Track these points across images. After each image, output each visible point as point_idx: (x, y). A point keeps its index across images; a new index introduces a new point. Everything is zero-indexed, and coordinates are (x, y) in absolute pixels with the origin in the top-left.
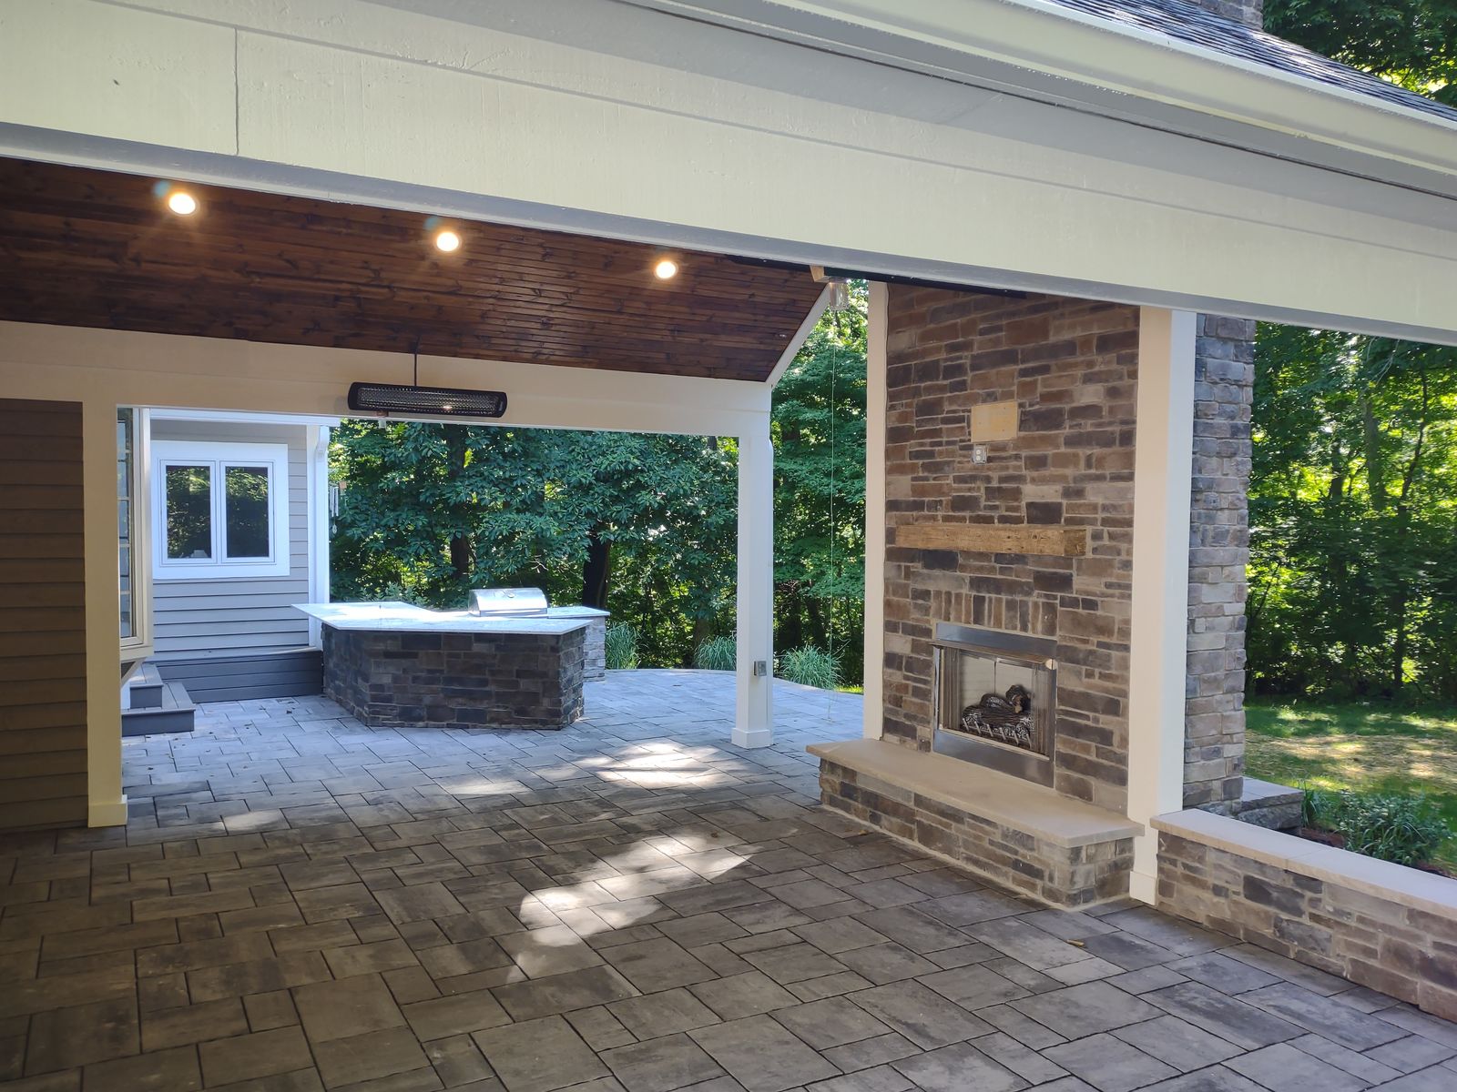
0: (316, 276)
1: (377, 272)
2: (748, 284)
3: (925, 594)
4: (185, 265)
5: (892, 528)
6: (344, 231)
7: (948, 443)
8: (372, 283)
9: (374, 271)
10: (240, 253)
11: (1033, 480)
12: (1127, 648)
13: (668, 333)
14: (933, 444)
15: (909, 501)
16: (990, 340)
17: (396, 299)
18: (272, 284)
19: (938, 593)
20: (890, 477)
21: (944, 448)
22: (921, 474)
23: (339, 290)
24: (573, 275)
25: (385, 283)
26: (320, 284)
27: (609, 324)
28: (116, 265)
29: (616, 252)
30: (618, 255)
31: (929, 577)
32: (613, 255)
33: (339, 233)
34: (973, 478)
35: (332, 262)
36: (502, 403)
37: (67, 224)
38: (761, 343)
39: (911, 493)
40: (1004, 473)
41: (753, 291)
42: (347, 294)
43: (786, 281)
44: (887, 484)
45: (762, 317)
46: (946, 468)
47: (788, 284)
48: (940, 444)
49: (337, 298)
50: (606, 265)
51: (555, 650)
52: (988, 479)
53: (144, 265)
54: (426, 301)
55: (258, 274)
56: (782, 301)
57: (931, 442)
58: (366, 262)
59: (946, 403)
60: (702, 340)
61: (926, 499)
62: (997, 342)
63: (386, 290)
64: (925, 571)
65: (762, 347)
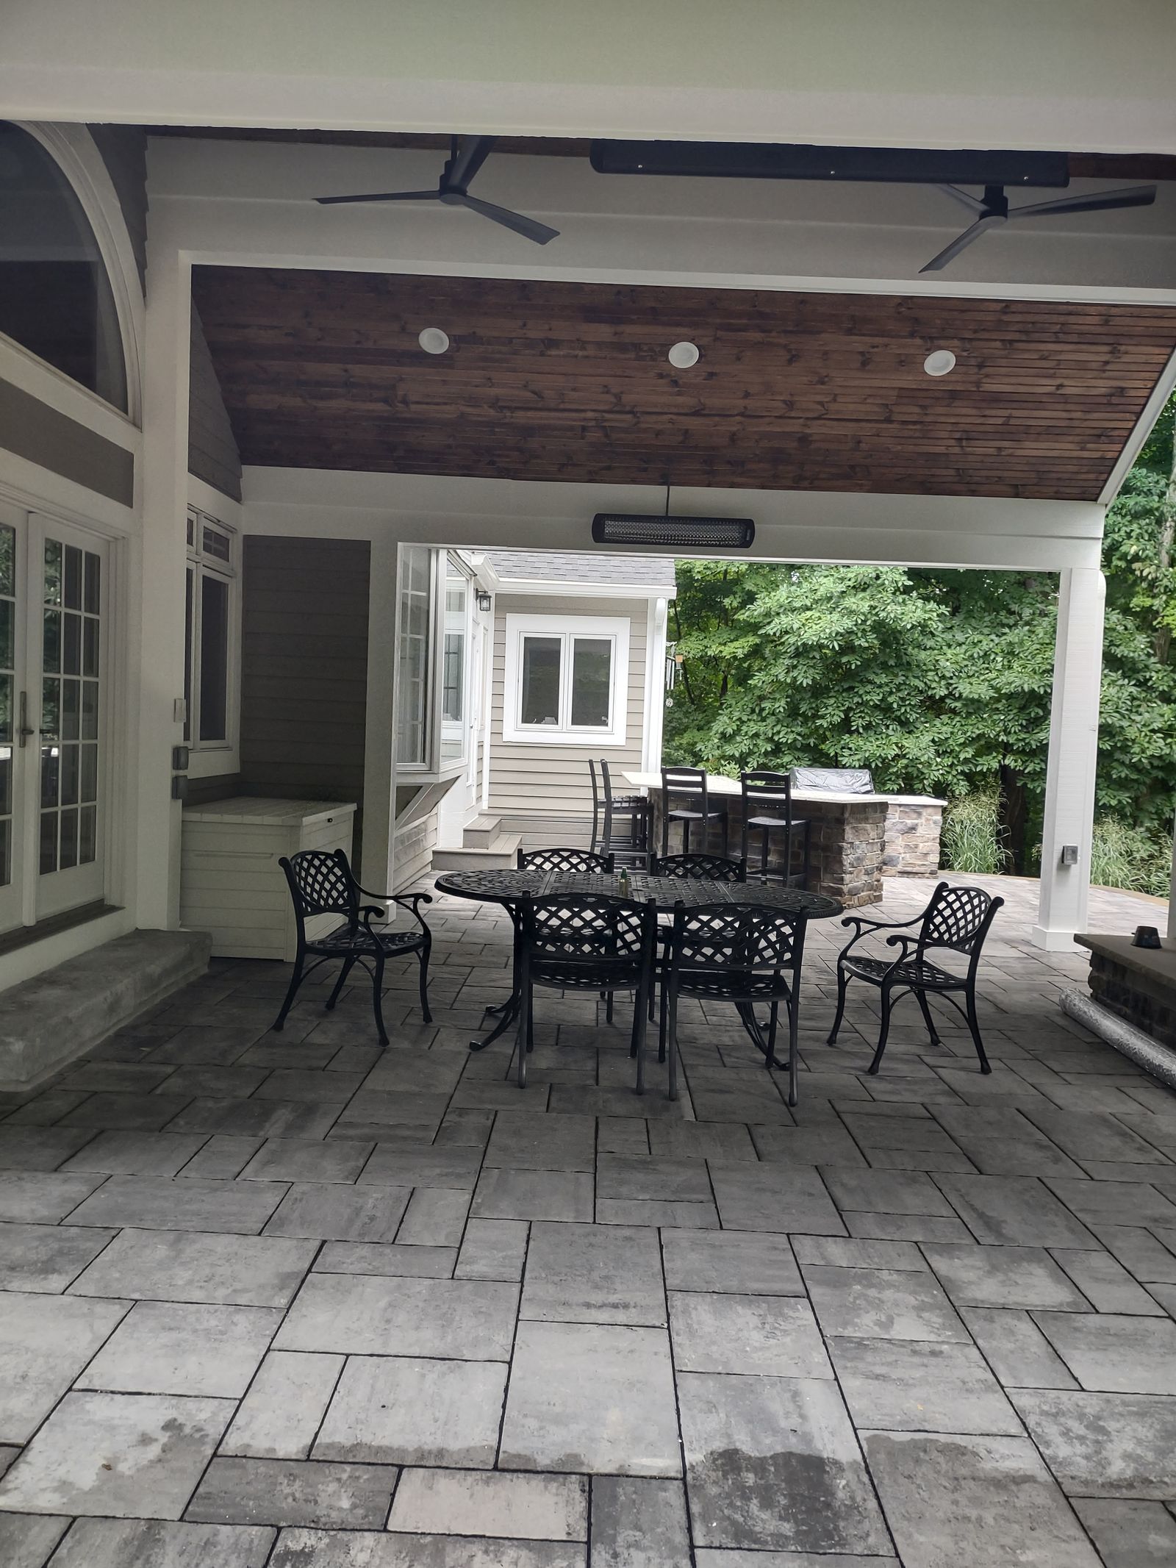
0: (562, 406)
1: (618, 396)
2: (1052, 371)
4: (445, 404)
6: (581, 353)
8: (615, 409)
9: (616, 396)
10: (490, 387)
13: (952, 442)
17: (643, 426)
18: (521, 417)
23: (585, 419)
24: (826, 379)
25: (628, 408)
26: (566, 415)
27: (878, 436)
28: (389, 408)
29: (873, 347)
30: (876, 350)
32: (872, 350)
33: (576, 356)
35: (574, 389)
36: (749, 531)
37: (346, 371)
38: (1083, 449)
41: (1058, 382)
42: (593, 423)
43: (1106, 363)
45: (1078, 415)
47: (1108, 367)
49: (584, 429)
50: (864, 364)
51: (841, 822)
53: (413, 407)
54: (670, 426)
55: (508, 408)
56: (1103, 391)
58: (606, 386)
60: (999, 449)
63: (629, 417)
65: (1086, 454)
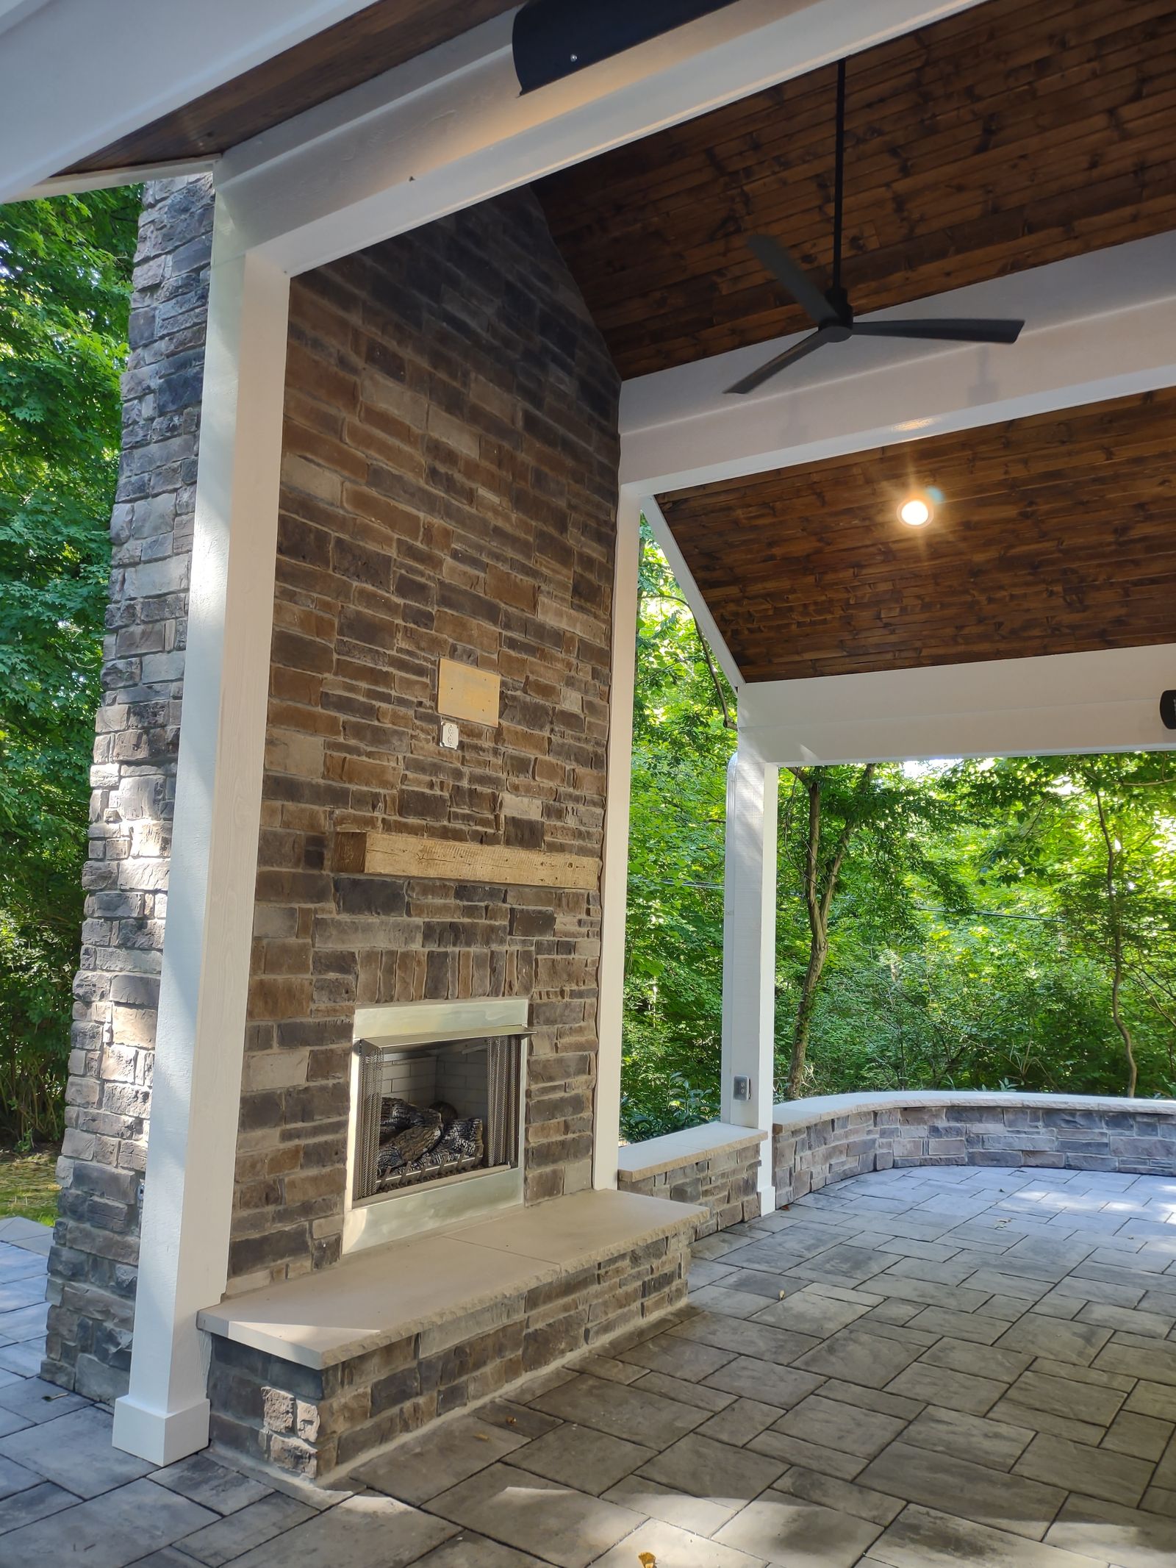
3: (344, 963)
5: (275, 834)
7: (401, 702)
11: (516, 789)
12: (597, 994)
14: (371, 694)
15: (318, 786)
16: (465, 573)
19: (371, 957)
20: (278, 732)
21: (390, 706)
22: (341, 740)
31: (355, 927)
34: (435, 769)
39: (322, 769)
40: (479, 771)
44: (270, 742)
46: (395, 742)
48: (386, 698)
52: (458, 774)
57: (369, 690)
59: (399, 636)
61: (353, 787)
62: (475, 582)
64: (345, 917)
